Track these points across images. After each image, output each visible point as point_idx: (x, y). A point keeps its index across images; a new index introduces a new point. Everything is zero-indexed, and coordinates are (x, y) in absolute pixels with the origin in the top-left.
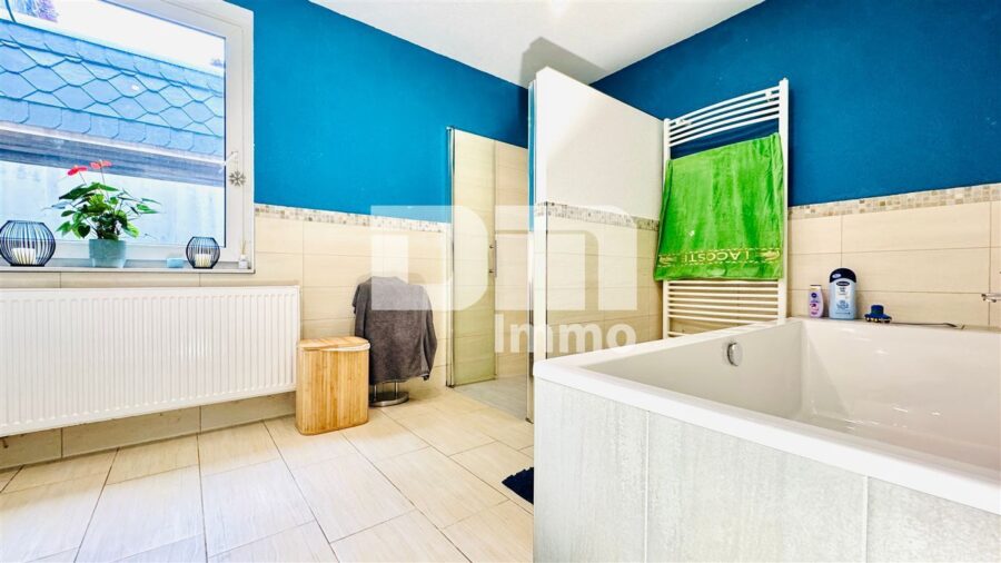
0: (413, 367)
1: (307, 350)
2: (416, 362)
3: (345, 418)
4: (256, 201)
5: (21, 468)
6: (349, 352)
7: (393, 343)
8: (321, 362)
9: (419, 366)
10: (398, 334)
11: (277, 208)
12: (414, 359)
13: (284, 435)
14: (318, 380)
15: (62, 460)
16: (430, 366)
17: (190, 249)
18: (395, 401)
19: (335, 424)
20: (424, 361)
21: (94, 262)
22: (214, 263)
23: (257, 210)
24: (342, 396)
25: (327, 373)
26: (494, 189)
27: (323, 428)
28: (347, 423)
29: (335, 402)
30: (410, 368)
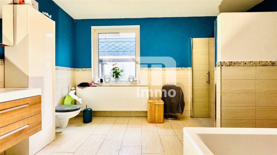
0: (177, 110)
1: (149, 102)
2: (178, 109)
3: (157, 121)
4: (140, 67)
5: (107, 116)
6: (158, 104)
7: (171, 103)
8: (152, 105)
9: (179, 110)
10: (173, 101)
11: (144, 68)
12: (177, 108)
13: (144, 121)
14: (151, 110)
15: (111, 116)
16: (183, 111)
17: (129, 79)
18: (173, 119)
19: (155, 122)
20: (180, 109)
21: (115, 81)
22: (133, 81)
23: (141, 69)
24: (157, 115)
25: (153, 109)
26: (209, 54)
27: (152, 122)
28: (158, 122)
29: (155, 116)
30: (176, 110)
